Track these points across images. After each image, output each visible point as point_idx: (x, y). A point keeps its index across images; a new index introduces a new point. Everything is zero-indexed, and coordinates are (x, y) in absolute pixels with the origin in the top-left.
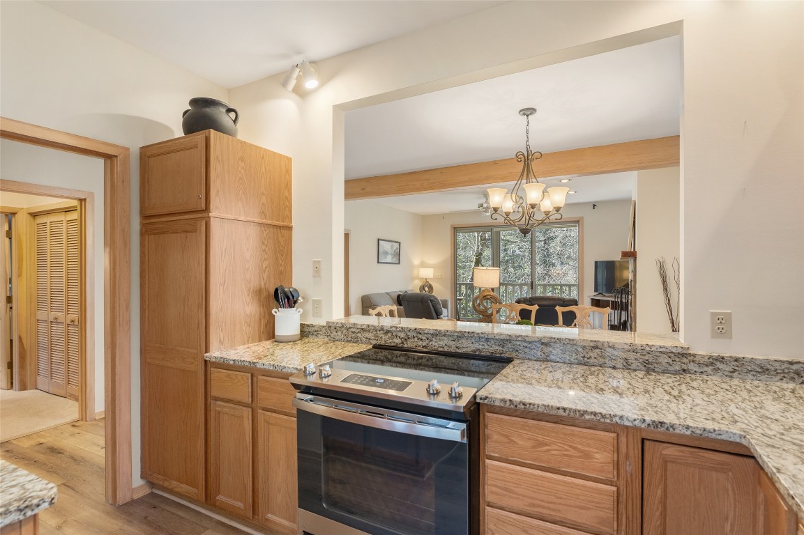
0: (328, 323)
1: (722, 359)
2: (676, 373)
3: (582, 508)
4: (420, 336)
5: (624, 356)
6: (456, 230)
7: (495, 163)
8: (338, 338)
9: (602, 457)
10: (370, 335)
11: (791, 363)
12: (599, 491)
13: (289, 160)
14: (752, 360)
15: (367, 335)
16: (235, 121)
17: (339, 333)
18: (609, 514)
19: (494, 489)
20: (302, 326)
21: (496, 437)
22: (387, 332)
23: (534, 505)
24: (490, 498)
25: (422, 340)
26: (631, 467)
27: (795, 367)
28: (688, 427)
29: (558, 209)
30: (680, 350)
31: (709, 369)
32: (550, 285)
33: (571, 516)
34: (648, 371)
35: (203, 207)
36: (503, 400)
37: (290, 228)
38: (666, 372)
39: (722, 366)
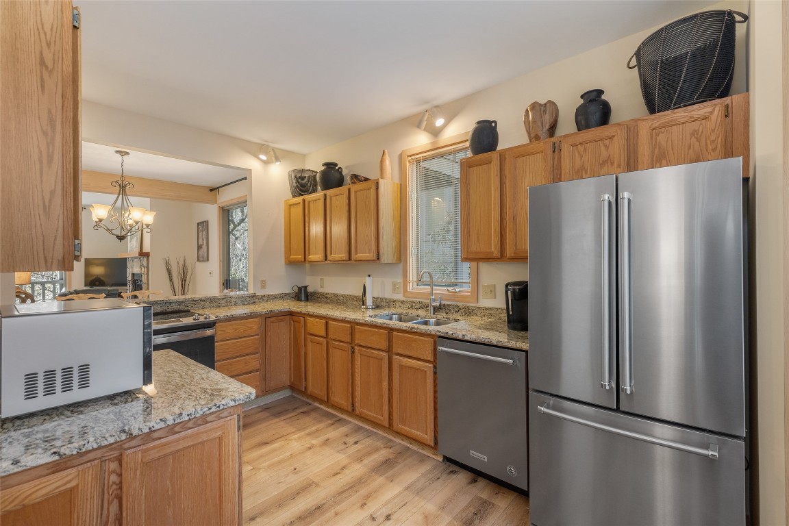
1: (264, 296)
3: (249, 347)
9: (255, 327)
12: (255, 339)
14: (272, 295)
18: (257, 346)
19: (219, 354)
21: (219, 332)
23: (234, 354)
26: (263, 329)
27: (282, 295)
31: (261, 300)
33: (246, 351)
36: (224, 316)
38: (249, 304)
39: (264, 298)
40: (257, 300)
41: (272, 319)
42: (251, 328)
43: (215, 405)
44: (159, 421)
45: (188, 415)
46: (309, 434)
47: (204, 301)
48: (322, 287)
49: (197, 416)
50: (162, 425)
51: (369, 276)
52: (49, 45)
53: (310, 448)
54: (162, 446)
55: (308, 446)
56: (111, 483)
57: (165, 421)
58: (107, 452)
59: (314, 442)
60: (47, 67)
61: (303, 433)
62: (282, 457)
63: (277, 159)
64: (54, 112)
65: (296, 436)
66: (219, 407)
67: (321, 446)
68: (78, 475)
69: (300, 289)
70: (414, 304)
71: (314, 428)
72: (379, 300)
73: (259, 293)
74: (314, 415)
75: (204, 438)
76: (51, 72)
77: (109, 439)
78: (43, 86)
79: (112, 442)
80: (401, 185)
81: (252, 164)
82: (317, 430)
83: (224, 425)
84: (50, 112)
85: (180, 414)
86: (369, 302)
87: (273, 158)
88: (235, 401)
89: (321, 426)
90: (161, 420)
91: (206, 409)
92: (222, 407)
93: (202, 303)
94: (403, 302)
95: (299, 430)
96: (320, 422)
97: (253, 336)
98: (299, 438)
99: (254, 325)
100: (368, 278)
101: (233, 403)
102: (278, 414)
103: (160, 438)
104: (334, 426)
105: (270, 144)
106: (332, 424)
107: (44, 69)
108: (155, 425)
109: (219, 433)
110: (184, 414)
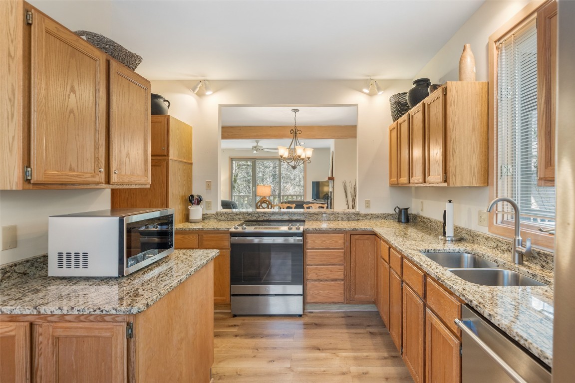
0: (217, 212)
1: (368, 215)
2: (356, 220)
3: (335, 258)
4: (265, 215)
5: (341, 216)
6: (232, 160)
7: (271, 127)
8: (222, 219)
9: (341, 242)
10: (240, 217)
11: (384, 214)
12: (340, 252)
13: (191, 127)
14: (375, 214)
15: (238, 217)
16: (168, 107)
17: (223, 217)
18: (342, 258)
19: (310, 259)
20: (203, 215)
21: (310, 242)
22: (250, 214)
23: (321, 261)
24: (308, 262)
25: (266, 217)
26: (348, 244)
27: (385, 215)
28: (361, 229)
29: (309, 158)
30: (357, 213)
31: (364, 218)
32: (286, 196)
33: (332, 261)
34: (349, 220)
35: (166, 154)
36: (313, 229)
37: (191, 164)
38: (353, 220)
39: (368, 217)
40: (360, 218)
41: (357, 237)
42: (337, 242)
43: (99, 309)
44: (57, 308)
45: (78, 311)
46: (355, 358)
47: (317, 214)
48: (422, 210)
49: (85, 313)
50: (59, 312)
51: (450, 201)
52: (12, 42)
53: (343, 374)
54: (66, 328)
55: (345, 370)
56: (40, 342)
57: (62, 310)
58: (38, 319)
59: (354, 369)
60: (11, 56)
61: (351, 354)
62: (316, 369)
63: (379, 89)
64: (14, 85)
65: (344, 354)
66: (102, 311)
67: (354, 377)
68: (16, 329)
69: (400, 211)
70: (500, 244)
71: (365, 354)
72: (464, 232)
73: (363, 212)
74: (379, 340)
75: (96, 333)
76: (13, 59)
77: (27, 310)
78: (9, 70)
79: (29, 313)
80: (488, 82)
81: (359, 98)
82: (367, 358)
83: (113, 328)
84: (12, 85)
85: (73, 308)
86: (450, 232)
87: (376, 89)
88: (116, 310)
89: (374, 354)
90: (59, 308)
91: (92, 310)
92: (104, 312)
93: (317, 216)
94: (487, 239)
95: (353, 349)
96: (376, 350)
97: (339, 249)
98: (346, 357)
99: (339, 240)
100: (448, 204)
101: (115, 311)
102: (350, 326)
103: (70, 322)
104: (385, 361)
105: (372, 78)
106: (385, 358)
107: (10, 58)
108: (55, 311)
109: (108, 334)
110: (75, 309)
